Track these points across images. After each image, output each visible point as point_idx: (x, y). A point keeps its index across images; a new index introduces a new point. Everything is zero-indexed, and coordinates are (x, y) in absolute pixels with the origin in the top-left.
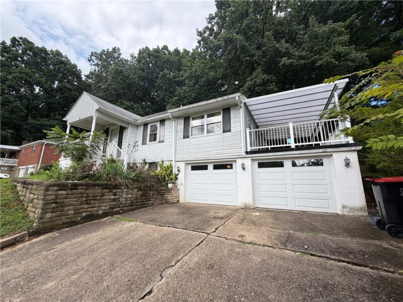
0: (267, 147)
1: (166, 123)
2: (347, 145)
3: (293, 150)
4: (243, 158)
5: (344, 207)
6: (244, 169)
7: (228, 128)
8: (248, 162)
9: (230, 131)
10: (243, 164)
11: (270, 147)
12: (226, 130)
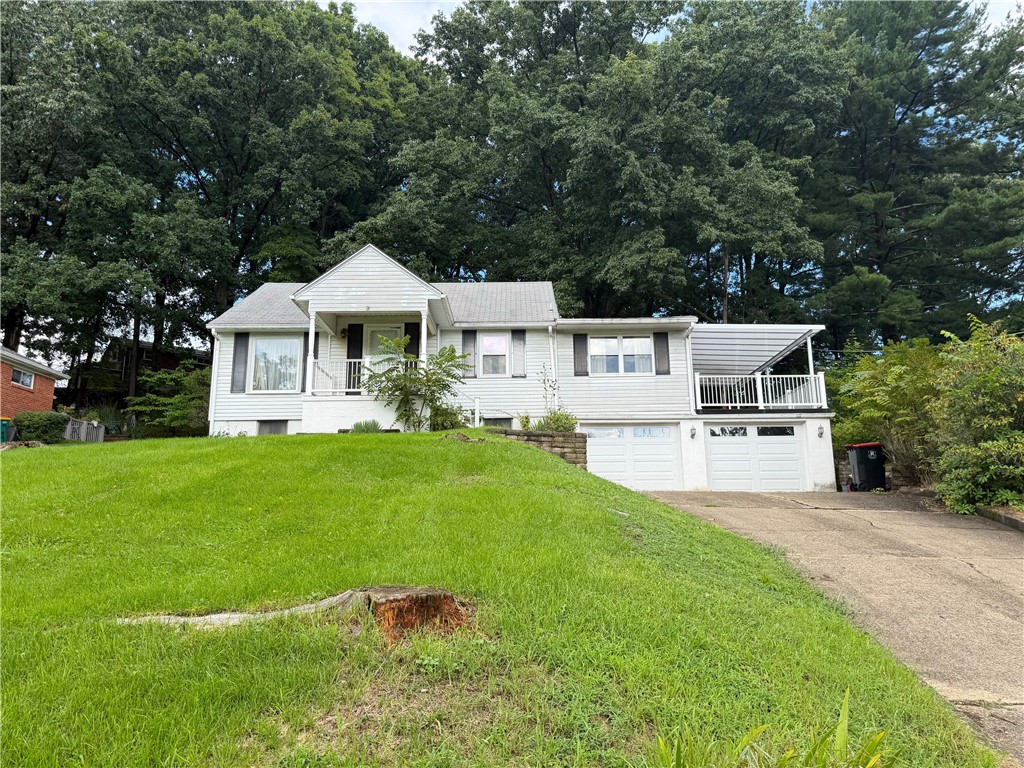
0: (725, 405)
1: (529, 337)
2: (820, 410)
3: (761, 412)
4: (691, 419)
5: (816, 485)
6: (693, 436)
7: (665, 368)
8: (699, 426)
9: (668, 373)
10: (693, 429)
11: (730, 405)
12: (663, 371)
